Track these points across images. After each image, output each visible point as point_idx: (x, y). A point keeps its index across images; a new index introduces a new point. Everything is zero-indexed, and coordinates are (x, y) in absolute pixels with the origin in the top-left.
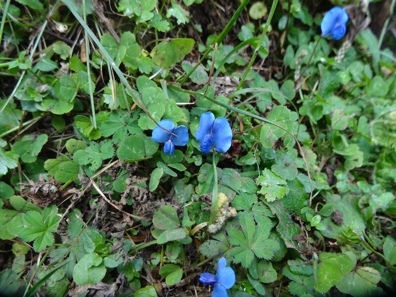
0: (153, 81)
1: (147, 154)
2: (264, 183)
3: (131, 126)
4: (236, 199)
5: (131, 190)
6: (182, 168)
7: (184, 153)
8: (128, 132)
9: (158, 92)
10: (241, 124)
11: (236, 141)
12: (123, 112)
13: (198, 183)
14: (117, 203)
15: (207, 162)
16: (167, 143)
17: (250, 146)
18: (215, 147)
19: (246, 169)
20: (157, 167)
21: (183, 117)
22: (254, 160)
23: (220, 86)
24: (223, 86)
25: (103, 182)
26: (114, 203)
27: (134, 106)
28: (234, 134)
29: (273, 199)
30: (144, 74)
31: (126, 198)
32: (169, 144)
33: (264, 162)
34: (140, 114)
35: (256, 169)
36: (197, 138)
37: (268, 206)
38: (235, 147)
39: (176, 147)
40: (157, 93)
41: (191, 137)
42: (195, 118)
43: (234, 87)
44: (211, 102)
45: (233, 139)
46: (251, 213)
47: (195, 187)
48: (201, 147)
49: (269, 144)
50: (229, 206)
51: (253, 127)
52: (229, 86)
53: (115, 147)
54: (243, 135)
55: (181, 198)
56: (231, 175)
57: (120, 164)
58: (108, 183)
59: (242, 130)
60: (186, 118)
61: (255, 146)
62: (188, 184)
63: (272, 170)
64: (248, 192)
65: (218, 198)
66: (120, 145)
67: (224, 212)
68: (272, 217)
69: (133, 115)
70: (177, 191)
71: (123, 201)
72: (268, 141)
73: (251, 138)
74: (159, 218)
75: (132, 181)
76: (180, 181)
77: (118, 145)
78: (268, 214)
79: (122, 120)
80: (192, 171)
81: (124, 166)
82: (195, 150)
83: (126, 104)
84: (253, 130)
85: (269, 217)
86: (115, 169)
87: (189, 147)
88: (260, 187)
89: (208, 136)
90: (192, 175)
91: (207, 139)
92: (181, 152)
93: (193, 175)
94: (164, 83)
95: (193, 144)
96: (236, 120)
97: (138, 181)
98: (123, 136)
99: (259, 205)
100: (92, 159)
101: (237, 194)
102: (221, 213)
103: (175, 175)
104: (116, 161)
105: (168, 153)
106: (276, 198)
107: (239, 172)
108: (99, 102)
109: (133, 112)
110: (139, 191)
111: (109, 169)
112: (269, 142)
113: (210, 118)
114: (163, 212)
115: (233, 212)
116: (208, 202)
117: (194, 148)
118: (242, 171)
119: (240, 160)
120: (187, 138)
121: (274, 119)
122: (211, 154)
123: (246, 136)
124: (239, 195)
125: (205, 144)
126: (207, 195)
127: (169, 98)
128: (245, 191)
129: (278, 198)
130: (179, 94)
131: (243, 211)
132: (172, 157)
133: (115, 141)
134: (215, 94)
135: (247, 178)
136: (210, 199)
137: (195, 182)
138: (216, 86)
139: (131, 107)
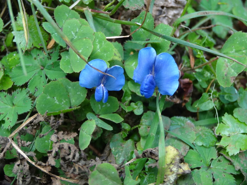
0: (74, 11)
1: (72, 104)
2: (225, 133)
3: (50, 70)
4: (189, 154)
5: (60, 148)
6: (118, 119)
7: (120, 100)
8: (47, 77)
9: (82, 24)
10: (191, 57)
11: (187, 80)
12: (38, 52)
13: (139, 137)
14: (44, 164)
15: (149, 110)
16: (98, 88)
17: (205, 86)
18: (159, 89)
19: (202, 116)
20: (86, 119)
21: (115, 55)
22: (210, 104)
23: (160, 9)
24: (165, 8)
25: (23, 142)
26: (40, 165)
27: (51, 44)
28: (183, 71)
29: (237, 152)
30: (63, 3)
31: (55, 157)
32: (102, 90)
33: (226, 106)
34: (61, 54)
35: (214, 116)
36: (136, 79)
37: (230, 161)
38: (185, 88)
39: (110, 93)
40: (81, 26)
41: (128, 79)
42: (130, 53)
43: (179, 9)
44: (150, 33)
45: (182, 77)
46: (209, 171)
47: (135, 144)
48: (141, 91)
49: (227, 81)
50: (181, 163)
51: (207, 61)
52: (173, 8)
53: (32, 97)
54: (195, 72)
55: (119, 157)
56: (182, 124)
57: (41, 119)
58: (29, 143)
59: (192, 65)
60: (118, 55)
61: (212, 86)
62: (127, 139)
63: (234, 115)
64: (204, 145)
65: (166, 152)
66: (39, 95)
67: (175, 169)
68: (235, 173)
69: (51, 55)
70: (113, 150)
71: (52, 161)
72: (226, 78)
73: (205, 75)
74: (97, 179)
75: (58, 138)
76: (117, 136)
77: (36, 95)
78: (230, 170)
79: (37, 63)
80: (131, 123)
81: (47, 120)
82: (134, 95)
83: (41, 42)
84: (208, 65)
85: (232, 174)
86: (34, 125)
87: (126, 92)
88: (219, 138)
89: (149, 76)
90: (131, 127)
91: (148, 80)
92: (115, 99)
93: (133, 128)
94: (88, 12)
95: (131, 87)
96: (185, 52)
97: (66, 137)
98: (41, 83)
99: (219, 161)
100: (4, 115)
101: (191, 148)
102: (171, 171)
103: (110, 128)
104: (36, 115)
105: (100, 101)
106: (240, 150)
107: (193, 121)
108: (5, 40)
109: (51, 51)
110: (69, 148)
111: (27, 126)
112: (227, 80)
113: (150, 54)
114: (101, 171)
115: (185, 168)
116: (153, 157)
117: (132, 92)
118: (197, 120)
119: (193, 105)
120: (122, 81)
121: (232, 50)
122: (154, 100)
123: (199, 73)
124: (192, 149)
125: (146, 87)
126: (151, 149)
127: (97, 31)
128: (200, 144)
129: (242, 149)
130: (108, 24)
131: (198, 168)
132: (104, 106)
133: (31, 89)
134: (155, 20)
135: (203, 128)
136: (156, 153)
137: (136, 137)
138: (155, 8)
139: (47, 45)
